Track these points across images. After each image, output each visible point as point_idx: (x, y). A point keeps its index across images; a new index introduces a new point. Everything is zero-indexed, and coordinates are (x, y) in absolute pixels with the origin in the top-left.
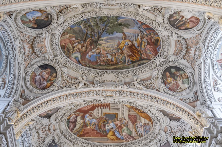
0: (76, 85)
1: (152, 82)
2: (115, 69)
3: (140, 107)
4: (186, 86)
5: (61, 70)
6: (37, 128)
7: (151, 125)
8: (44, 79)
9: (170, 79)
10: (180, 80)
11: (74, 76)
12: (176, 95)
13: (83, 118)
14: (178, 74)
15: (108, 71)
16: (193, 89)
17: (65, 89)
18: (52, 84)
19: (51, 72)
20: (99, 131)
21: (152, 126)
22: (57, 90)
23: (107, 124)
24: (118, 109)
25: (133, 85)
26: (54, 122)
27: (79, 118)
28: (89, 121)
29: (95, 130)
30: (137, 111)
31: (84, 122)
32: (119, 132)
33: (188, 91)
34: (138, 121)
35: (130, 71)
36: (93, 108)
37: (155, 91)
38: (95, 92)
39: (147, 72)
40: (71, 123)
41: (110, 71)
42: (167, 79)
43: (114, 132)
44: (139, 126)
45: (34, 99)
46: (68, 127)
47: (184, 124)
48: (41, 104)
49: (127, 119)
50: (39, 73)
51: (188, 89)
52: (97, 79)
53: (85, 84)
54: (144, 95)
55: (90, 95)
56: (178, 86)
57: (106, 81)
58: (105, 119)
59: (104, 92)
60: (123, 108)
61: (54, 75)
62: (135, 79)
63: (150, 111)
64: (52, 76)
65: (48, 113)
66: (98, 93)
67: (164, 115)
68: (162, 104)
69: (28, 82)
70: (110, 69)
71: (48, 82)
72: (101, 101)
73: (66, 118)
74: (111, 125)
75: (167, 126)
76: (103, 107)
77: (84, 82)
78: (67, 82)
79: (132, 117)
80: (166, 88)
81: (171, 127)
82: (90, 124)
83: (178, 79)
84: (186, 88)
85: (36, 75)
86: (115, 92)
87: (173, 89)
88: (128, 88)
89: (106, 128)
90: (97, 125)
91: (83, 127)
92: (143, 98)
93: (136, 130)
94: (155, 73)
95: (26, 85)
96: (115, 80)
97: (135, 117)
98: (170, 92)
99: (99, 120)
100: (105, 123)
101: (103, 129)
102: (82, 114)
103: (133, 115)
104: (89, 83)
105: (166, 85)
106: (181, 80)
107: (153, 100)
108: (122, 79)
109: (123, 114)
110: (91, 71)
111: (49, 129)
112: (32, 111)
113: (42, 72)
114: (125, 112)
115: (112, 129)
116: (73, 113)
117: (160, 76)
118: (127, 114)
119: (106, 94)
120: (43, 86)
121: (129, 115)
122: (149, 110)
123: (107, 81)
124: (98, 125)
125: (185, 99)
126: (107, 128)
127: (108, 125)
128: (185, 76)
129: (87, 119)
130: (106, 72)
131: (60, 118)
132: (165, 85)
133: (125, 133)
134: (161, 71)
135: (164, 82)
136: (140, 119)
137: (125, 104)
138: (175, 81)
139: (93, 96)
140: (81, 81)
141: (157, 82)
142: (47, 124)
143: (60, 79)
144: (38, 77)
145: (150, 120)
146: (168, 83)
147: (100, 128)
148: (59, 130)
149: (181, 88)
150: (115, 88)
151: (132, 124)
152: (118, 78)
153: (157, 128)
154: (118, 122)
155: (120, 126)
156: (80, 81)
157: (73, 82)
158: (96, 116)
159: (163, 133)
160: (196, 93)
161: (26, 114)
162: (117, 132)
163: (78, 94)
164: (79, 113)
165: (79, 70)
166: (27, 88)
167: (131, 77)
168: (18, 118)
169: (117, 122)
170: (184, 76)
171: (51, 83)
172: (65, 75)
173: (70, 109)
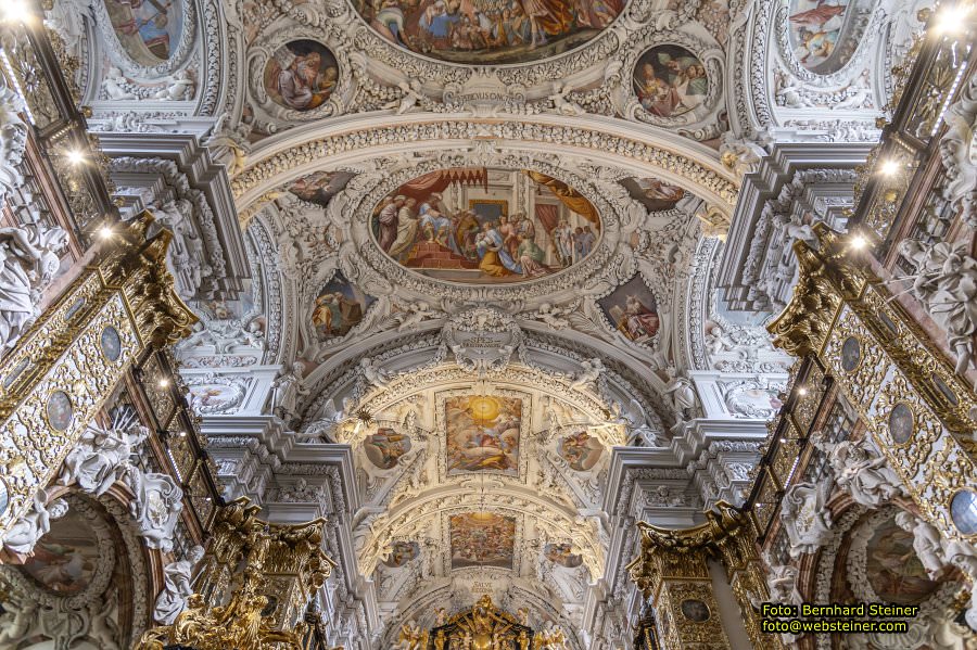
0: (394, 104)
1: (603, 95)
2: (501, 61)
3: (567, 175)
4: (699, 98)
5: (350, 60)
6: (295, 232)
7: (596, 232)
8: (304, 82)
9: (654, 84)
10: (682, 83)
11: (388, 80)
12: (670, 124)
13: (415, 212)
14: (678, 69)
15: (481, 67)
16: (716, 105)
17: (362, 113)
18: (326, 97)
19: (322, 62)
20: (457, 253)
21: (597, 235)
22: (343, 115)
23: (479, 232)
24: (509, 188)
25: (551, 105)
26: (338, 221)
27: (403, 214)
28: (430, 224)
29: (448, 250)
30: (560, 192)
31: (419, 224)
32: (509, 253)
33: (702, 109)
34: (562, 221)
35: (542, 66)
36: (442, 183)
37: (611, 118)
38: (445, 126)
39: (591, 68)
40: (384, 228)
41: (488, 67)
42: (646, 84)
43: (496, 253)
44: (564, 236)
45: (278, 131)
46: (377, 238)
47: (684, 218)
48: (301, 148)
49: (532, 217)
50: (288, 64)
51: (702, 106)
52: (449, 88)
53: (417, 104)
54: (579, 132)
55: (432, 135)
56: (675, 99)
57: (475, 96)
58: (474, 218)
59: (470, 126)
60: (523, 184)
61: (331, 72)
62: (557, 87)
63: (595, 189)
64: (326, 75)
65: (320, 190)
66: (454, 130)
67: (633, 198)
68: (630, 154)
69: (259, 87)
70: (486, 63)
71: (314, 92)
72: (462, 157)
73: (369, 209)
74: (491, 235)
75: (638, 231)
76: (468, 182)
77: (414, 95)
78: (367, 94)
79: (545, 211)
80: (641, 106)
81: (648, 233)
82: (434, 231)
83: (678, 80)
84: (698, 105)
85: (280, 70)
86: (500, 128)
87: (662, 110)
88: (537, 111)
89: (477, 244)
90: (452, 236)
91: (415, 241)
92: (578, 139)
93: (556, 249)
94: (613, 67)
95: (254, 94)
96: (502, 93)
97: (554, 209)
98: (651, 118)
99: (458, 220)
100: (474, 231)
101: (468, 247)
102: (411, 202)
103: (547, 206)
104: (428, 100)
105: (644, 100)
106: (686, 83)
107: (604, 144)
108: (521, 90)
109: (522, 200)
110: (434, 66)
111: (326, 240)
112: (275, 161)
113: (296, 60)
114: (526, 196)
115: (493, 245)
116: (388, 198)
117: (628, 75)
118: (533, 202)
119: (475, 132)
120: (301, 100)
121: (538, 207)
122: (592, 185)
123: (479, 96)
124: (455, 235)
125: (693, 131)
126: (479, 244)
127: (482, 234)
128: (697, 70)
129: (426, 218)
130: (476, 69)
131: (354, 207)
132: (640, 100)
133: (526, 257)
134: (631, 62)
135: (637, 91)
136: (566, 215)
137: (528, 169)
138: (668, 87)
139: (441, 137)
140: (407, 93)
141: (617, 92)
142: (321, 224)
143: (347, 84)
144: (286, 75)
145: (593, 215)
146: (649, 96)
147: (460, 243)
148: (352, 243)
149: (682, 105)
150: (502, 114)
151: (544, 231)
152: (510, 87)
153: (611, 237)
154: (509, 226)
155: (514, 239)
156: (403, 93)
157: (383, 97)
158: (449, 209)
159: (625, 250)
160: (724, 115)
161: (261, 166)
162: (505, 255)
163: (399, 130)
164: (403, 198)
165: (398, 60)
166: (259, 104)
167: (545, 84)
168: (239, 171)
169: (505, 228)
170: (693, 71)
171: (322, 94)
172: (361, 72)
173: (380, 183)
